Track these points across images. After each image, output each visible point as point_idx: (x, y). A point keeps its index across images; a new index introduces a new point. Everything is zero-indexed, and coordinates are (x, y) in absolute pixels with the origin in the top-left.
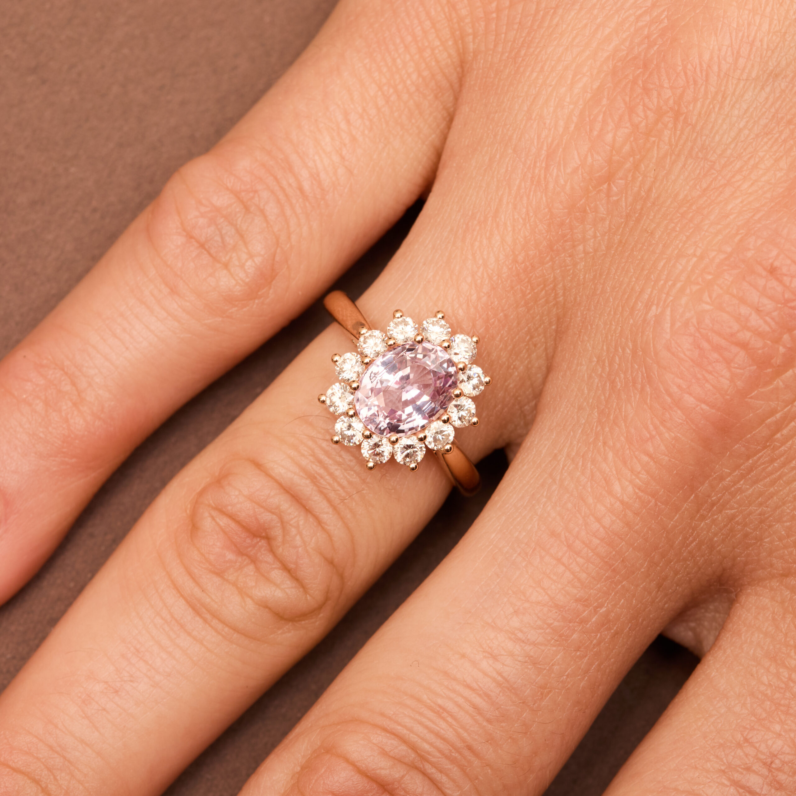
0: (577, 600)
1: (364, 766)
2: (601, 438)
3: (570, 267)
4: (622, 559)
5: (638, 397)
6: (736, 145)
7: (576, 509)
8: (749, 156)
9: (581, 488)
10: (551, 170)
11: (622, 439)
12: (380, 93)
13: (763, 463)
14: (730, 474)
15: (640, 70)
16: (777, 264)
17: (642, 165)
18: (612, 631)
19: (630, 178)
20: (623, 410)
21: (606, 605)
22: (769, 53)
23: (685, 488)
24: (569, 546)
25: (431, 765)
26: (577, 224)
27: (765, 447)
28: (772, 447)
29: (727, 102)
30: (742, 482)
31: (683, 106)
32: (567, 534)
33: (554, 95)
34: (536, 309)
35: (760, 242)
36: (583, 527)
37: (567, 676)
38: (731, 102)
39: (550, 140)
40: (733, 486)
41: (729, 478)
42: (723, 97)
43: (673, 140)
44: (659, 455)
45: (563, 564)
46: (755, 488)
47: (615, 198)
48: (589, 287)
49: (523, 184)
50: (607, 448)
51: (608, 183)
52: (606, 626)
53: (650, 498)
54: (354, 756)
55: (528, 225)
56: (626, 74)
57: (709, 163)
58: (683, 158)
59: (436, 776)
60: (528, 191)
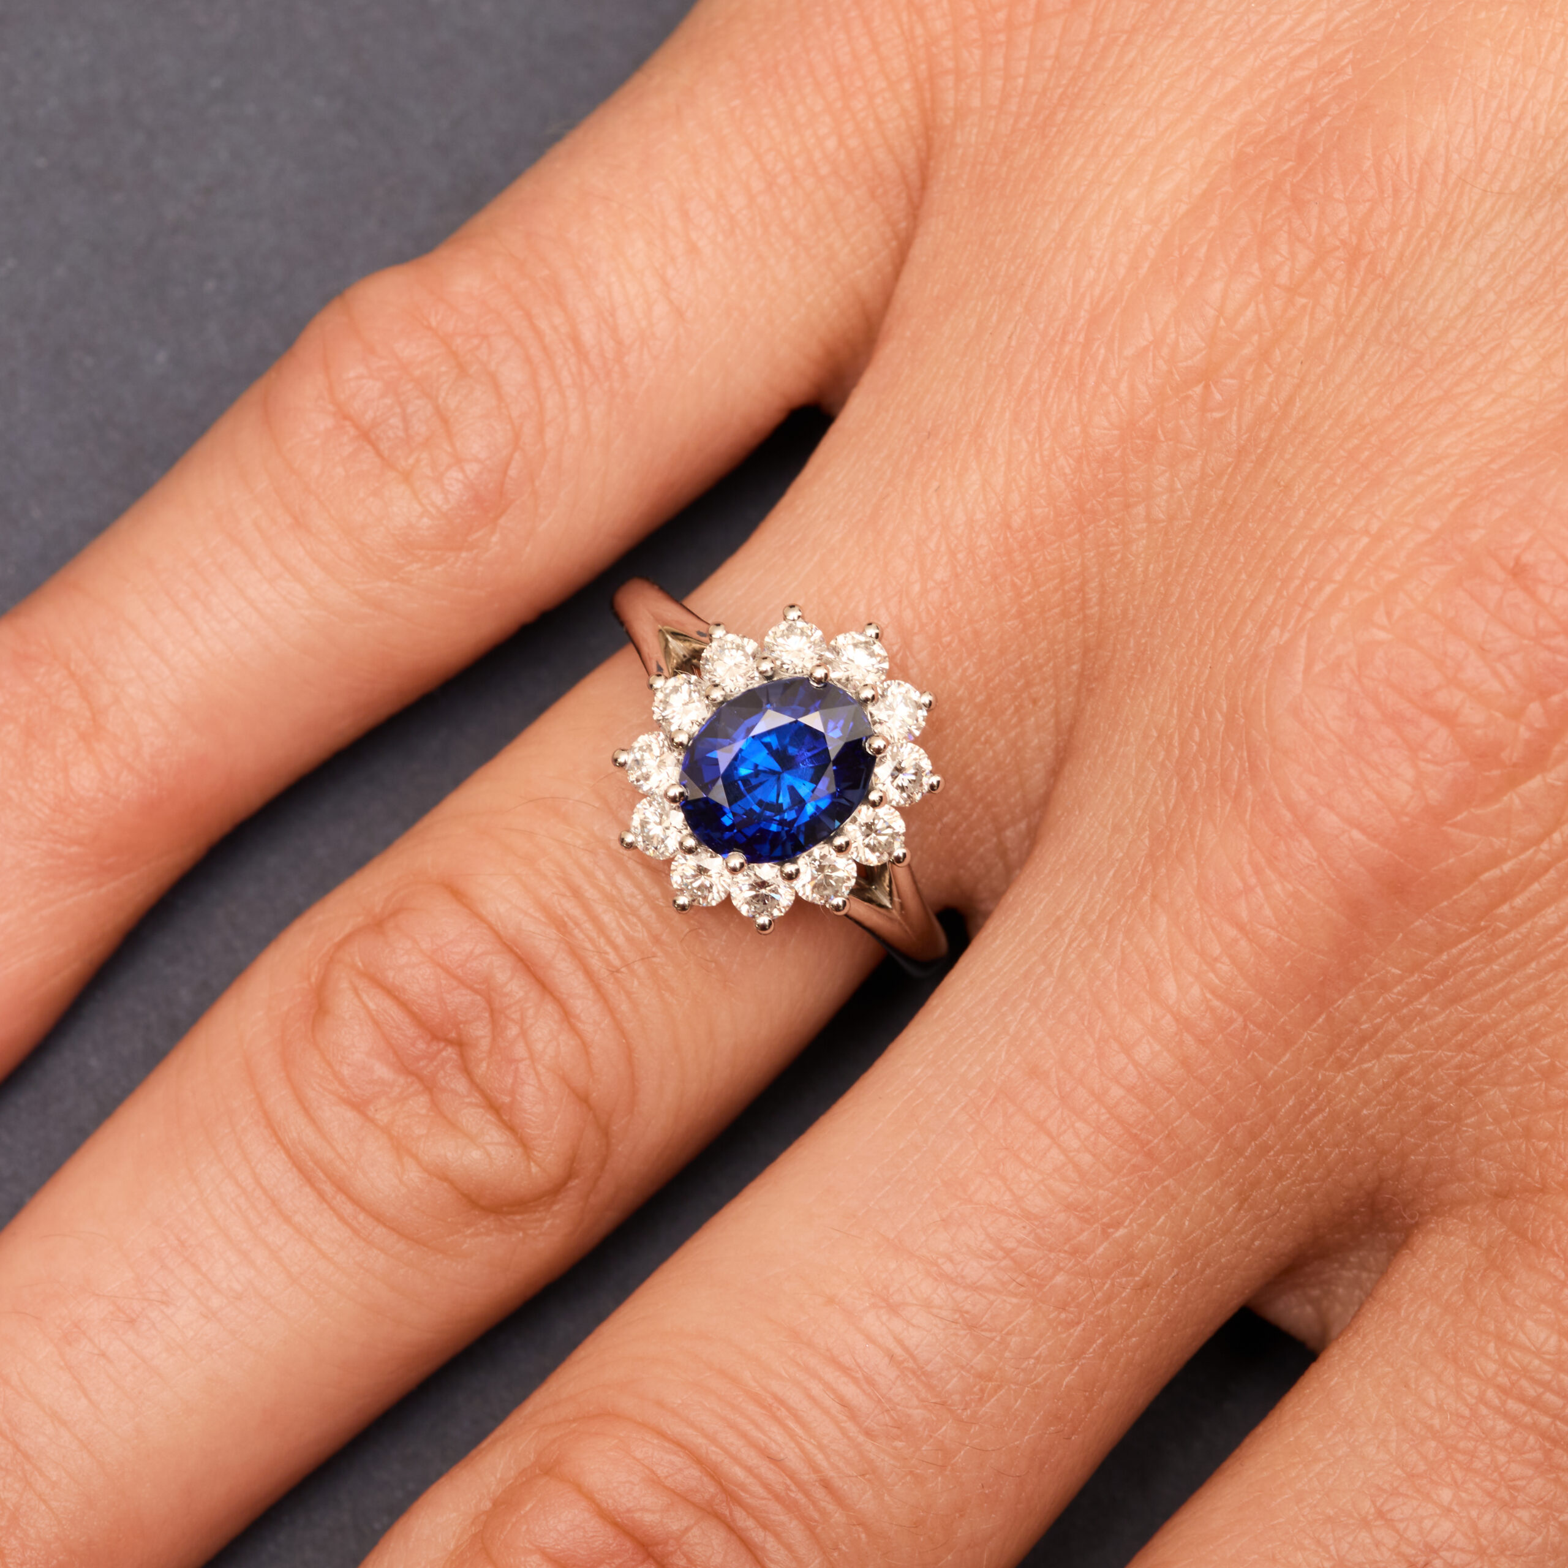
0: (1070, 1207)
3: (1116, 548)
4: (1167, 1132)
5: (1228, 808)
6: (1469, 321)
7: (1083, 1024)
9: (1098, 983)
10: (1094, 349)
13: (1471, 963)
14: (1400, 980)
15: (1290, 164)
16: (1528, 558)
17: (1277, 352)
18: (1137, 1279)
19: (1249, 377)
20: (1198, 833)
22: (1550, 143)
23: (1306, 999)
26: (1136, 462)
27: (1474, 931)
28: (1490, 931)
30: (1424, 999)
31: (1367, 238)
32: (1062, 1074)
33: (1115, 202)
34: (1041, 628)
36: (1095, 1061)
37: (1037, 1358)
38: (1466, 237)
39: (1097, 291)
40: (1406, 1005)
41: (1399, 988)
42: (1449, 224)
43: (1344, 305)
45: (1049, 1134)
46: (1451, 1012)
47: (1217, 415)
48: (1155, 590)
49: (1036, 375)
51: (1203, 382)
55: (1037, 456)
56: (1261, 169)
59: (754, 1535)
60: (1044, 387)
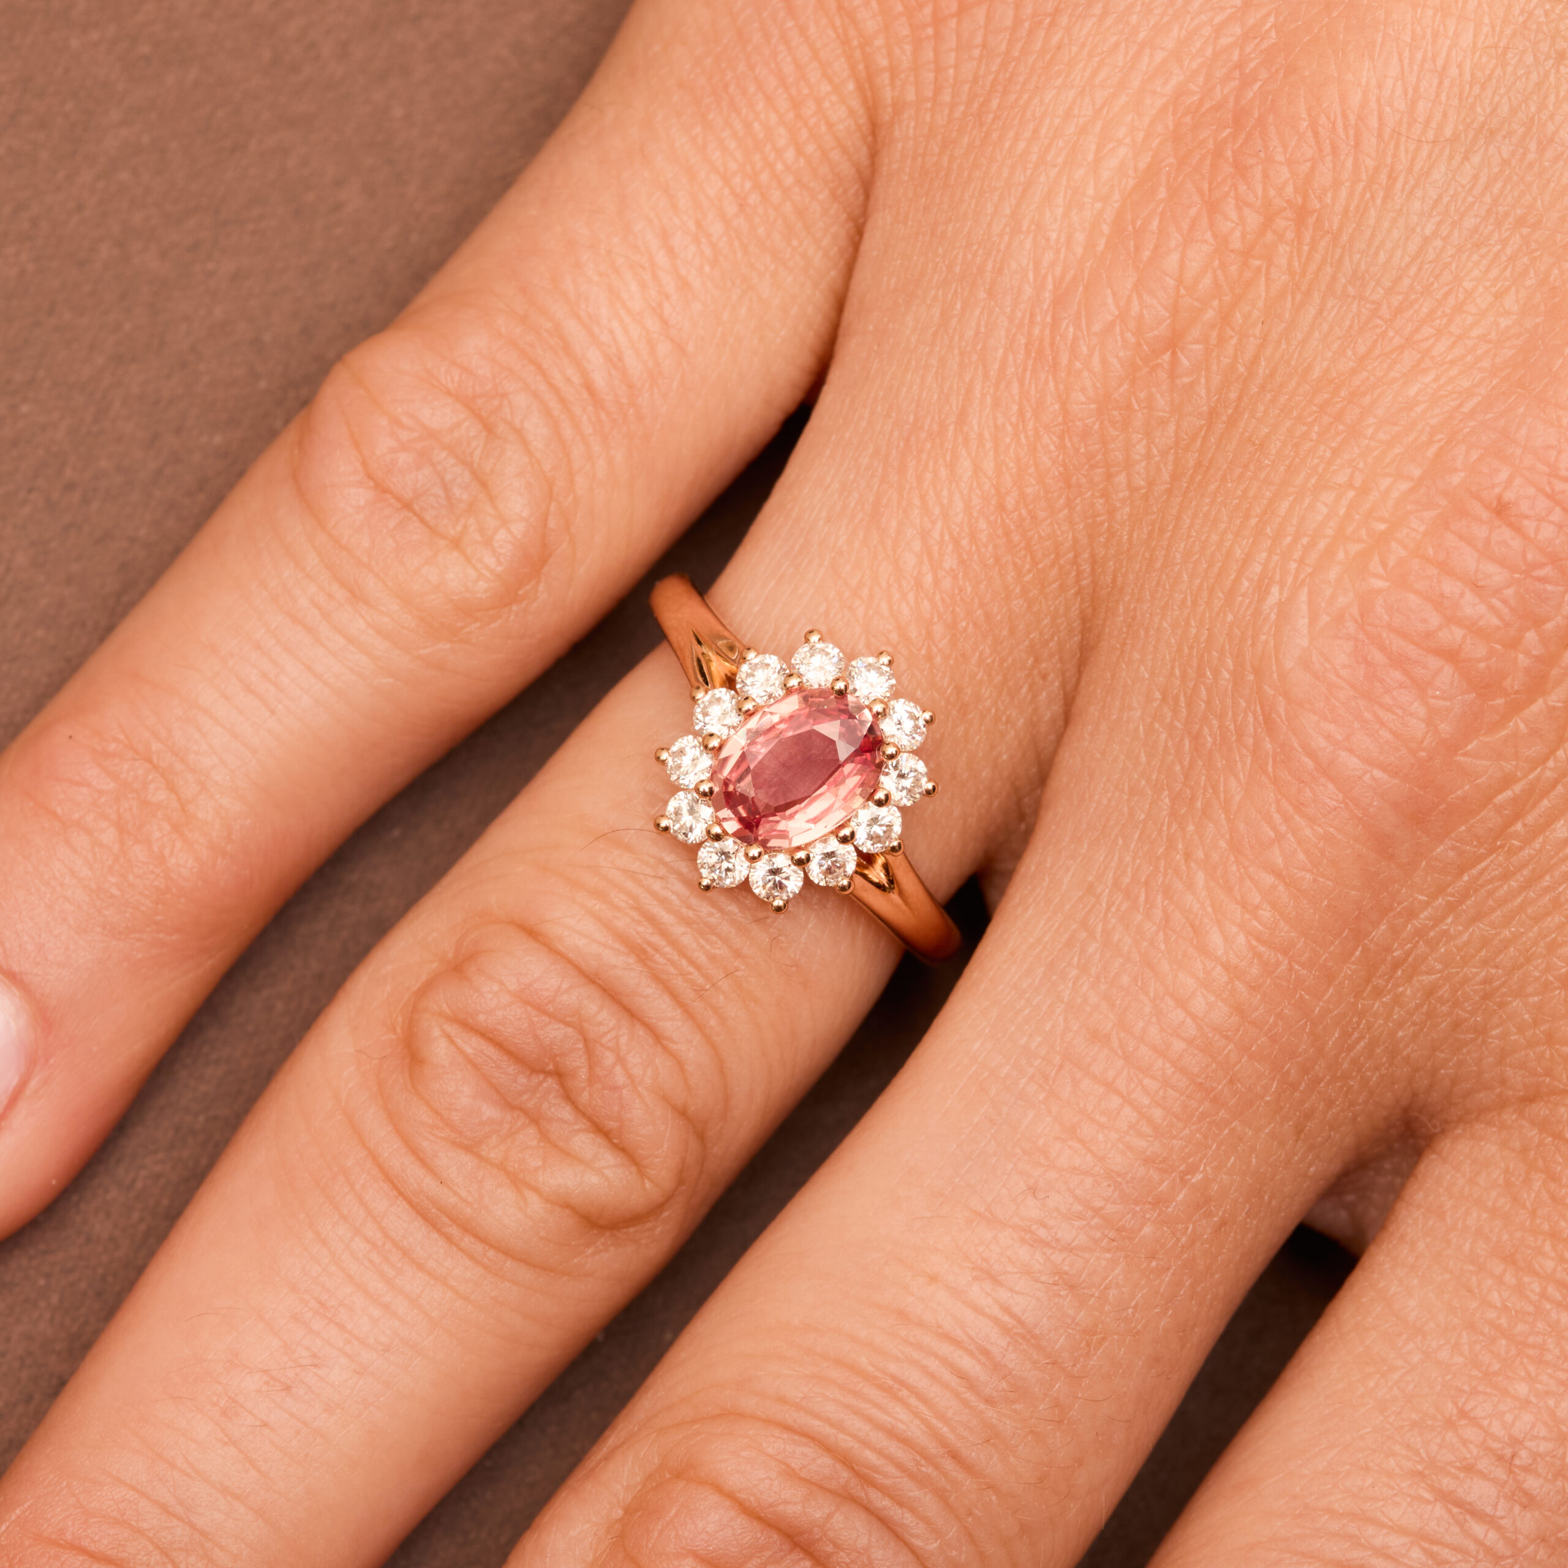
1: (752, 1499)
2: (1180, 846)
8: (1446, 289)
11: (1223, 844)
12: (727, 191)
21: (1202, 1168)
24: (1126, 1058)
25: (882, 1492)
29: (1399, 186)
35: (1474, 456)
44: (1295, 871)
50: (1192, 864)
52: (1204, 1210)
53: (1279, 955)
54: (734, 1482)
57: (1368, 306)
58: (1317, 297)
